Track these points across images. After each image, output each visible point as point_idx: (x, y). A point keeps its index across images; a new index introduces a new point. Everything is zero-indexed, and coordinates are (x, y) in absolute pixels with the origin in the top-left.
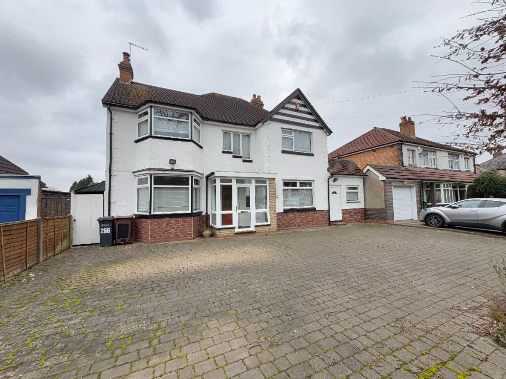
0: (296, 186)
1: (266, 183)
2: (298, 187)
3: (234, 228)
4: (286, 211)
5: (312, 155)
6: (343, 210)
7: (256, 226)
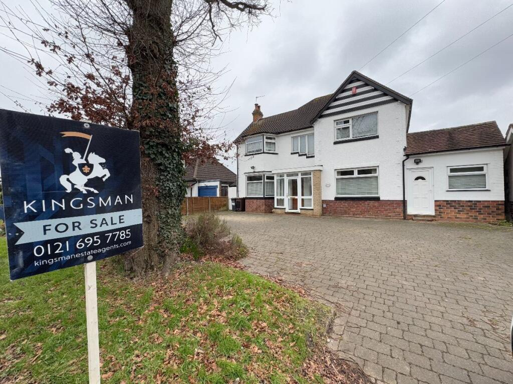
0: (353, 174)
1: (311, 175)
2: (356, 175)
3: (285, 209)
4: (337, 199)
5: (377, 137)
6: (436, 201)
7: (301, 209)
